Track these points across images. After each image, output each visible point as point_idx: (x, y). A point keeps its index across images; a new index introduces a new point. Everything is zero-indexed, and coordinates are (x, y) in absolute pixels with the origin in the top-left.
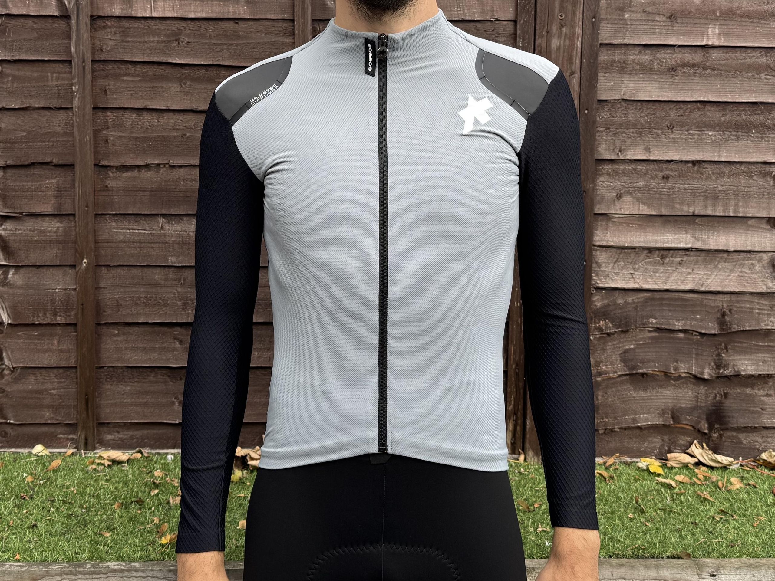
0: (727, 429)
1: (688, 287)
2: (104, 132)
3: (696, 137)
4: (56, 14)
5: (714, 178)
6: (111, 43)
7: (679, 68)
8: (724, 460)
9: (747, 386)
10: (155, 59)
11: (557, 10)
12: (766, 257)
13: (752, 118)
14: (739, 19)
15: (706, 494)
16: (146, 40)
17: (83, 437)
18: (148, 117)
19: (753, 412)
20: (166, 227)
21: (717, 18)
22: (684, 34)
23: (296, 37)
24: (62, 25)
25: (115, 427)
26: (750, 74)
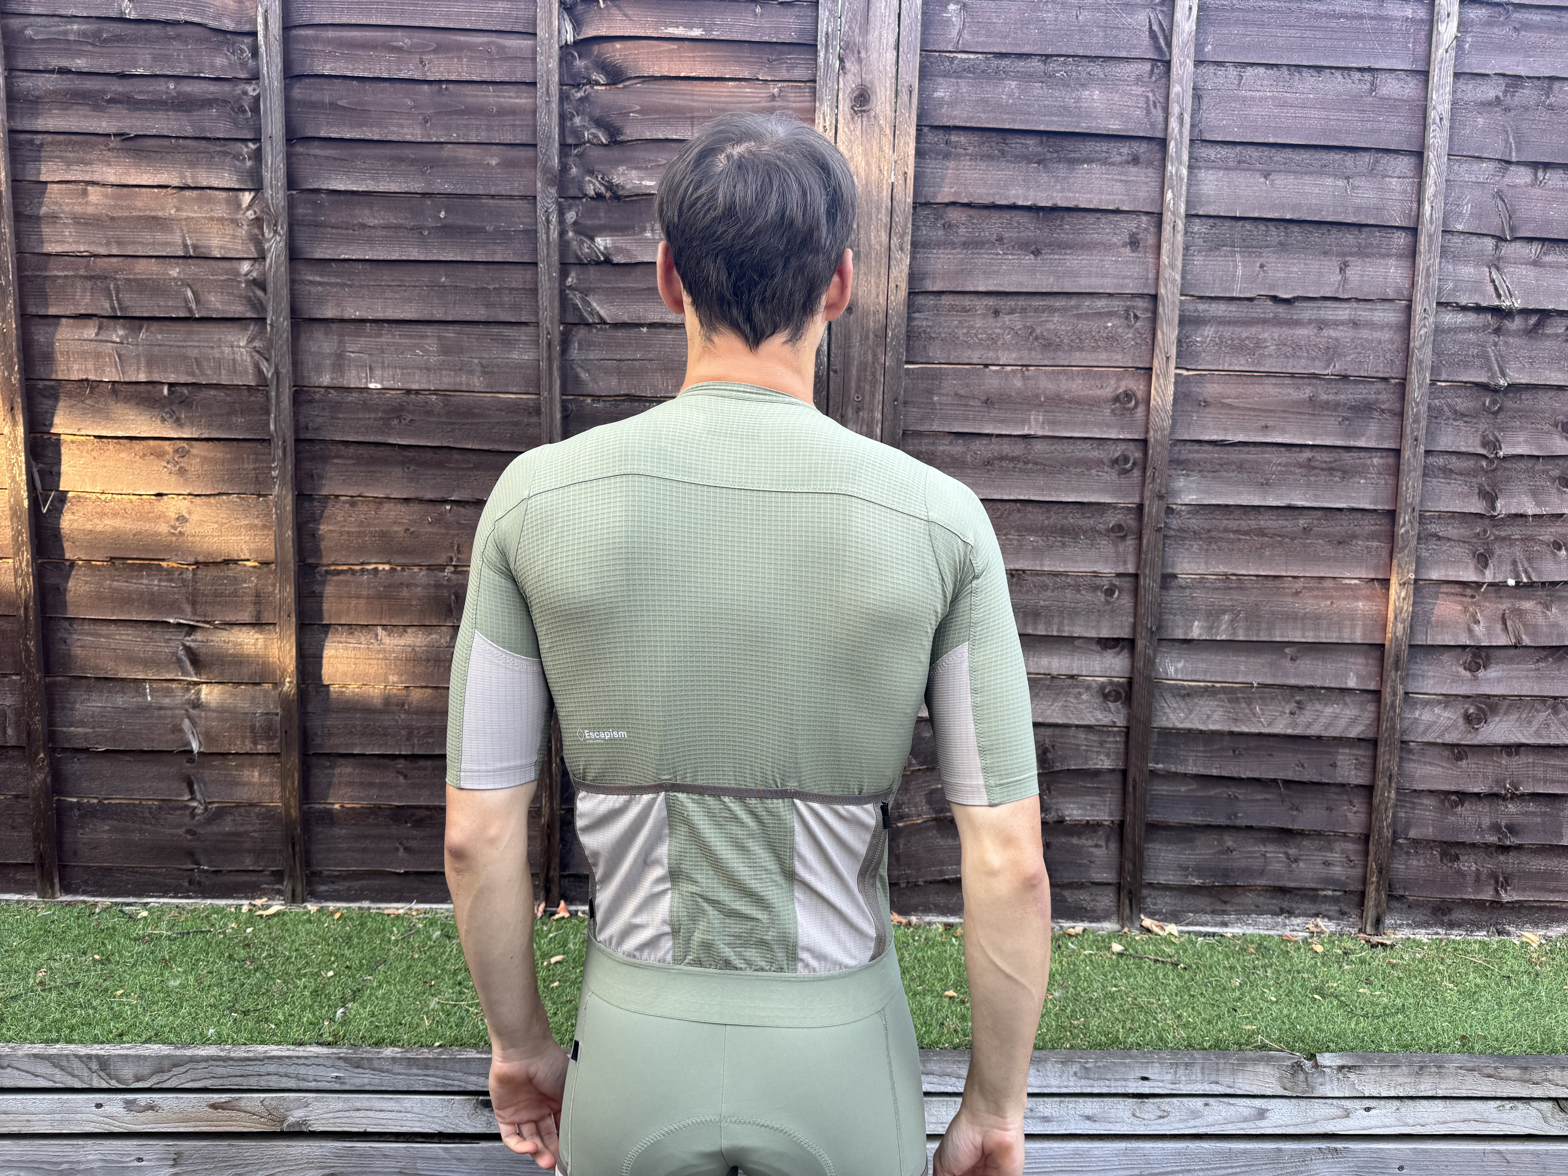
2: (311, 525)
3: (1015, 543)
4: (253, 384)
5: (1035, 592)
6: (319, 420)
7: (996, 462)
9: (1072, 834)
10: (372, 439)
11: (853, 391)
12: (1093, 684)
13: (1081, 522)
14: (1067, 405)
16: (361, 415)
17: (290, 887)
18: (363, 508)
19: (1080, 865)
20: (387, 640)
21: (1041, 405)
22: (1002, 421)
23: (543, 416)
24: (260, 398)
25: (329, 876)
26: (1078, 470)
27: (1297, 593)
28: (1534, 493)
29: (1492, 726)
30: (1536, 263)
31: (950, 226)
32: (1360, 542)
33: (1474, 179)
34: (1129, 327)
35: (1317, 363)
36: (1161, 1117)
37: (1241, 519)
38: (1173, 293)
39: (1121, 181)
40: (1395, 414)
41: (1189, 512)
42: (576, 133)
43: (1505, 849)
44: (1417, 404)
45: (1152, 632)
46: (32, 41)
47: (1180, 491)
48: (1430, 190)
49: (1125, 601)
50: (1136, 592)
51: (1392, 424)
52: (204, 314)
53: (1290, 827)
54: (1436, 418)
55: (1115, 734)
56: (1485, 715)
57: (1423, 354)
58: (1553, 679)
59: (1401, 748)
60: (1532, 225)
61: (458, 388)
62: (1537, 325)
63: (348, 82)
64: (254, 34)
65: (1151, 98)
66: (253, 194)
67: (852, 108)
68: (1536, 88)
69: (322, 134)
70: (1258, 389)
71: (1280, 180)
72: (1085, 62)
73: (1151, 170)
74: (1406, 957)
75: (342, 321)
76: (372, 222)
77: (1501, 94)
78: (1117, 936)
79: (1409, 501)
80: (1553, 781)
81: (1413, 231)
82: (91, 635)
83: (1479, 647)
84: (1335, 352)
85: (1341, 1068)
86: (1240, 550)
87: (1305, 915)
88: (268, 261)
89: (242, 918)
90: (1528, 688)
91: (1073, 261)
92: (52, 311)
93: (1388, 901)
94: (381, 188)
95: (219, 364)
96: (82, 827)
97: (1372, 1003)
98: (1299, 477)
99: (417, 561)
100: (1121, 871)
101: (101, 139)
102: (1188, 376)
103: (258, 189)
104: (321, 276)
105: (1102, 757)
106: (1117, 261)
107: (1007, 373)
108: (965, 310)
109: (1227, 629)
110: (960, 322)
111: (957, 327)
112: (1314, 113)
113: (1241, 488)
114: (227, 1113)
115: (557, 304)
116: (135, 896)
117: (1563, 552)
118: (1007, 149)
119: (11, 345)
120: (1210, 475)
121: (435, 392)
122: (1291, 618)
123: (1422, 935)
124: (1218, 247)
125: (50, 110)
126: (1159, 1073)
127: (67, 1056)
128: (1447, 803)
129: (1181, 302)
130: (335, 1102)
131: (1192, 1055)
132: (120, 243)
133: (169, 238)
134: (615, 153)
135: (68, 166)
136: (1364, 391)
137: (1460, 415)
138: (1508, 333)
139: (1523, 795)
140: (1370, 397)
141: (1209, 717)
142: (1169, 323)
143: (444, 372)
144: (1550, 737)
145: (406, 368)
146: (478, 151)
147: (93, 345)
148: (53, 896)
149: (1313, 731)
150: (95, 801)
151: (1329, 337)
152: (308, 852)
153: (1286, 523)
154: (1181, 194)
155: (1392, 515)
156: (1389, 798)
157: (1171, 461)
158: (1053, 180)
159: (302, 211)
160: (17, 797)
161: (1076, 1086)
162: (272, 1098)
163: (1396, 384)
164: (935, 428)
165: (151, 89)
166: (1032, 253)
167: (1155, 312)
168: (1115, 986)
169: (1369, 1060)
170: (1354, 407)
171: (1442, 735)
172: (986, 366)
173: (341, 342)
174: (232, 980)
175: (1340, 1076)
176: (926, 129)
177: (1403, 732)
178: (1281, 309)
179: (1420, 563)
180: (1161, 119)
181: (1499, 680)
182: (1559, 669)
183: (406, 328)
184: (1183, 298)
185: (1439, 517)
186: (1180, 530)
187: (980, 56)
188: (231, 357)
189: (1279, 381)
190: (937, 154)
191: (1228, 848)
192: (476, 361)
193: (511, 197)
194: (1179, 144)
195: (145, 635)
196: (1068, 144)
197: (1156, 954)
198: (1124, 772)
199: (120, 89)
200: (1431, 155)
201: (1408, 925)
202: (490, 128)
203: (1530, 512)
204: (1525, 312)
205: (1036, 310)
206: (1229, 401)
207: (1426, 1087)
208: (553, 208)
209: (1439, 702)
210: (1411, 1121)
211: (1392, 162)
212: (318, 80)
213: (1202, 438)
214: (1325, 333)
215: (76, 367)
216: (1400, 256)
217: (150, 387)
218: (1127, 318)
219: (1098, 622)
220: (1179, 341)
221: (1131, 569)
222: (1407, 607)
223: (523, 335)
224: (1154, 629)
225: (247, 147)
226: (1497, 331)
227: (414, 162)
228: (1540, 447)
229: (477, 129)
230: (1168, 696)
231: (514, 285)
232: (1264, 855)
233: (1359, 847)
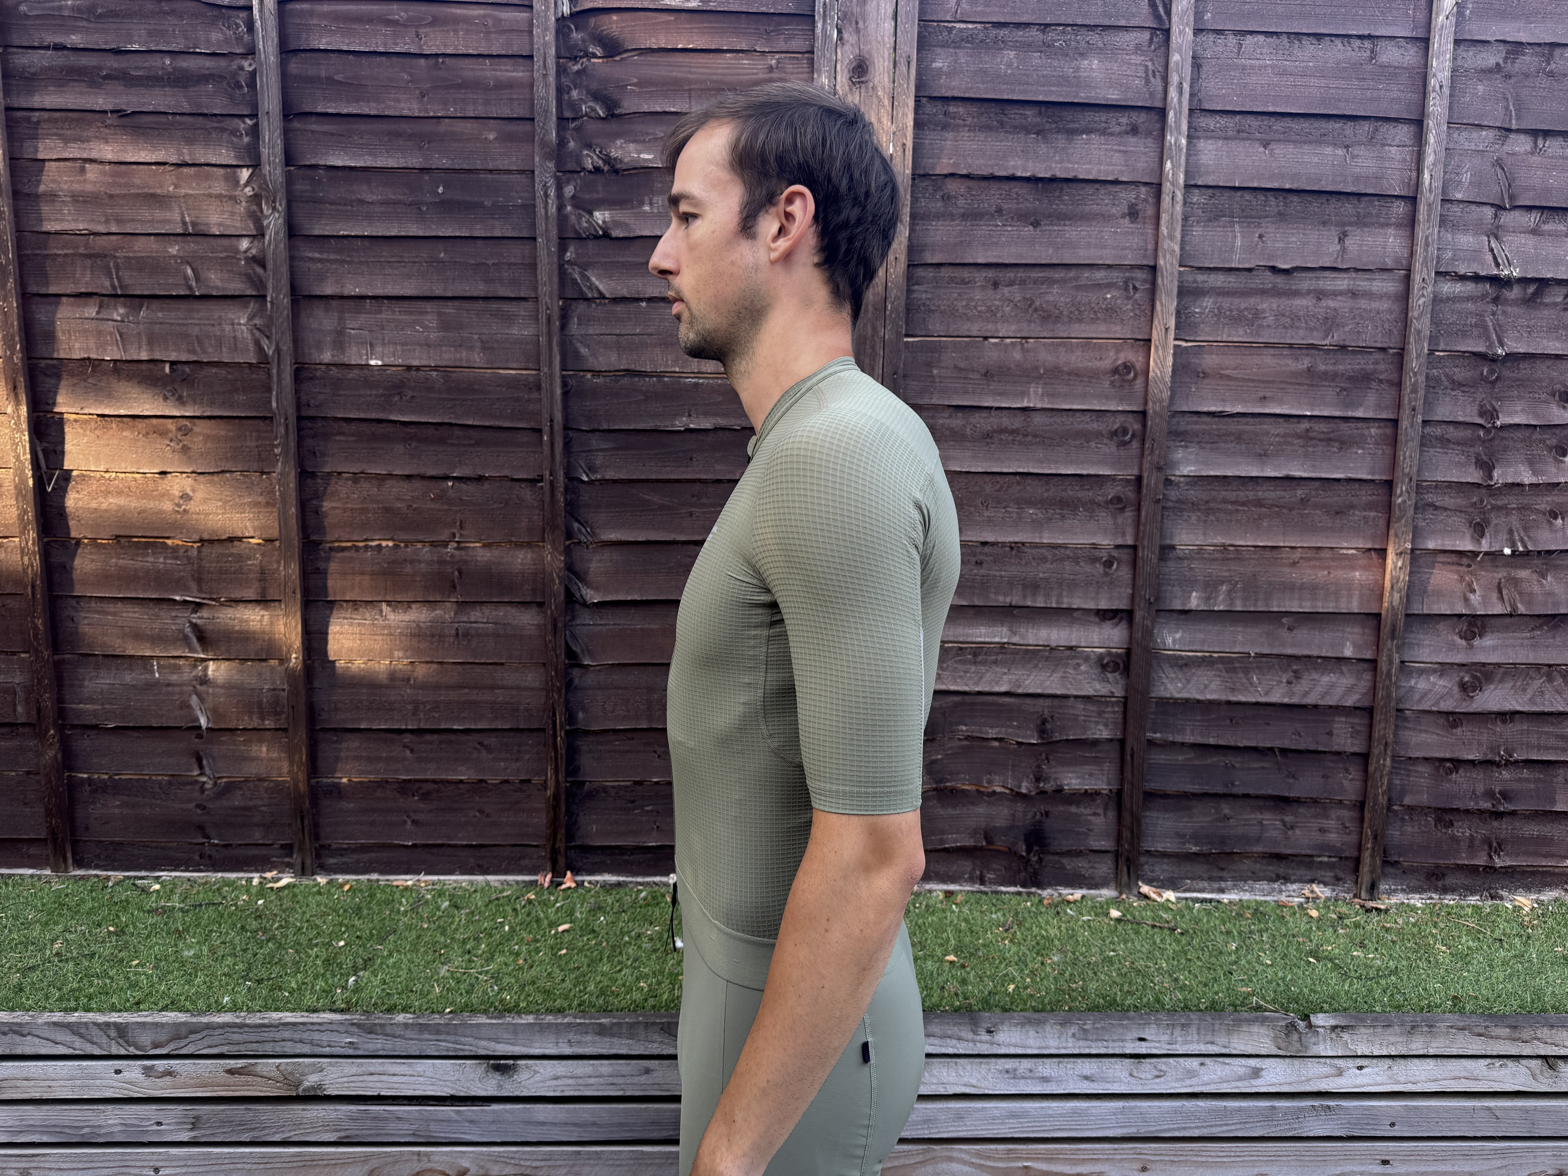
0: (1048, 852)
1: (1003, 689)
2: (314, 502)
3: (1014, 515)
4: (254, 361)
5: (1034, 564)
6: (321, 397)
7: (995, 435)
9: (1071, 804)
10: (374, 416)
12: (1093, 655)
13: (1080, 494)
14: (1067, 377)
16: (362, 392)
17: (299, 860)
18: (365, 485)
19: (1078, 833)
20: (391, 616)
21: (1040, 377)
22: (1001, 394)
23: (543, 392)
24: (262, 375)
25: (338, 849)
26: (1078, 442)
27: (1294, 564)
28: (1531, 463)
29: (1487, 693)
30: (1535, 232)
31: (949, 197)
32: (1357, 513)
33: (1473, 147)
34: (1128, 298)
35: (1315, 333)
36: (1157, 1077)
37: (1239, 490)
38: (1172, 264)
39: (1120, 151)
40: (1393, 384)
41: (1187, 484)
42: (574, 106)
43: (1498, 815)
44: (1415, 374)
45: (1150, 603)
46: (27, 17)
47: (1179, 463)
48: (1430, 158)
49: (1124, 573)
50: (1134, 564)
51: (1389, 394)
52: (204, 291)
53: (1287, 794)
54: (1434, 388)
55: (1113, 704)
56: (1480, 683)
57: (1421, 324)
58: (1547, 647)
59: (1397, 716)
60: (1531, 194)
61: (458, 364)
62: (1535, 294)
63: (344, 56)
64: (250, 8)
65: (1151, 67)
66: (250, 170)
67: (850, 79)
68: (1536, 54)
69: (320, 109)
70: (1256, 360)
71: (1279, 149)
72: (1083, 31)
73: (1150, 140)
74: (1400, 921)
75: (342, 297)
76: (370, 198)
77: (1501, 61)
78: (1116, 902)
79: (1407, 471)
80: (1547, 748)
81: (1413, 200)
82: (98, 612)
83: (1475, 616)
84: (1333, 322)
85: (1334, 1028)
86: (1238, 521)
87: (1301, 881)
88: (267, 238)
89: (254, 891)
90: (1524, 655)
91: (1072, 232)
92: (52, 290)
93: (1383, 867)
94: (379, 164)
95: (220, 342)
96: (93, 803)
97: (1366, 966)
98: (1297, 448)
99: (421, 537)
100: (1119, 838)
101: (98, 116)
102: (1186, 348)
103: (256, 165)
104: (320, 252)
105: (1101, 727)
106: (1116, 233)
107: (1006, 345)
108: (964, 282)
109: (1224, 600)
110: (959, 294)
111: (956, 300)
112: (1313, 81)
113: (1239, 459)
114: (243, 1078)
115: (556, 279)
116: (146, 870)
117: (1559, 521)
118: (1006, 119)
119: (12, 324)
120: (1209, 446)
121: (436, 368)
122: (1289, 588)
123: (1416, 901)
124: (1217, 218)
125: (46, 86)
126: (1156, 1034)
127: (86, 1024)
128: (1441, 771)
129: (1180, 273)
130: (349, 1067)
131: (1189, 1016)
132: (119, 221)
133: (168, 215)
134: (613, 126)
135: (66, 143)
136: (1362, 362)
137: (1457, 385)
138: (1506, 302)
139: (1517, 761)
140: (1368, 367)
141: (1206, 687)
142: (1168, 294)
143: (444, 348)
144: (1544, 705)
145: (407, 344)
146: (476, 125)
147: (94, 324)
148: (66, 870)
149: (1310, 700)
150: (106, 777)
151: (1328, 307)
152: (316, 825)
153: (1283, 493)
154: (1180, 165)
155: (1389, 485)
156: (1384, 765)
157: (1170, 433)
158: (1052, 151)
159: (301, 187)
160: (28, 773)
161: (1074, 1047)
162: (287, 1064)
163: (1395, 354)
164: (935, 401)
165: (146, 64)
166: (1032, 224)
167: (1154, 283)
168: (1113, 951)
169: (1362, 1020)
170: (1352, 377)
171: (1437, 703)
172: (986, 338)
173: (340, 319)
174: (245, 950)
175: (1334, 1036)
176: (924, 100)
177: (1399, 700)
178: (1280, 280)
179: (1417, 533)
180: (1160, 88)
181: (1494, 648)
182: (1554, 637)
183: (406, 304)
184: (1182, 269)
185: (1436, 487)
186: (1179, 501)
187: (979, 26)
188: (232, 335)
189: (1277, 352)
190: (936, 125)
191: (1225, 815)
192: (476, 337)
193: (509, 172)
194: (1178, 113)
195: (151, 612)
196: (1067, 114)
197: (1154, 920)
198: (1122, 742)
199: (116, 65)
200: (1431, 123)
201: (1403, 890)
202: (487, 103)
203: (1527, 481)
204: (1523, 281)
205: (1035, 282)
206: (1227, 372)
207: (1417, 1046)
208: (551, 182)
209: (1435, 671)
210: (1402, 1079)
211: (1392, 131)
212: (314, 55)
213: (1200, 409)
214: (1324, 303)
215: (77, 345)
216: (1398, 226)
217: (151, 366)
218: (1126, 289)
219: (1097, 593)
220: (1178, 313)
221: (1130, 542)
222: (1404, 577)
223: (521, 310)
224: (1152, 600)
225: (244, 123)
226: (1496, 300)
227: (411, 137)
228: (1537, 416)
229: (474, 103)
230: (1166, 666)
231: (513, 260)
232: (1260, 823)
233: (1354, 814)
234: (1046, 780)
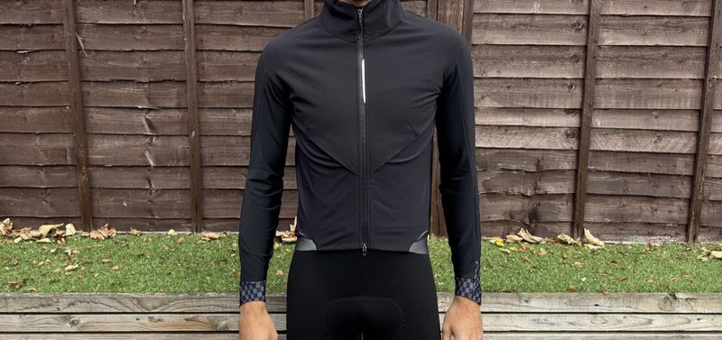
0: (539, 223)
1: (520, 147)
2: (202, 63)
3: (526, 65)
5: (535, 87)
6: (205, 14)
7: (517, 26)
8: (537, 239)
9: (551, 199)
10: (229, 23)
12: (563, 130)
13: (557, 54)
15: (526, 258)
16: (224, 12)
17: (195, 225)
18: (225, 56)
19: (554, 214)
20: (237, 115)
22: (520, 7)
23: (306, 10)
24: (177, 4)
25: (212, 220)
26: (557, 30)
27: (659, 87)
32: (690, 62)
37: (633, 51)
41: (608, 49)
45: (590, 106)
47: (604, 39)
49: (578, 91)
50: (583, 87)
51: (707, 4)
53: (653, 195)
55: (572, 153)
79: (715, 42)
82: (104, 114)
86: (632, 66)
87: (660, 235)
93: (699, 229)
96: (101, 200)
98: (661, 31)
100: (574, 216)
105: (566, 164)
109: (625, 104)
113: (633, 37)
116: (125, 230)
120: (619, 31)
122: (656, 97)
141: (616, 145)
149: (666, 150)
152: (202, 210)
153: (654, 53)
155: (707, 48)
156: (701, 181)
157: (600, 25)
160: (72, 187)
164: (488, 11)
177: (709, 150)
186: (604, 57)
191: (624, 205)
195: (128, 113)
198: (576, 171)
201: (708, 239)
213: (614, 13)
217: (128, 1)
219: (565, 101)
221: (581, 76)
230: (596, 134)
232: (641, 208)
233: (686, 204)
234: (540, 189)
